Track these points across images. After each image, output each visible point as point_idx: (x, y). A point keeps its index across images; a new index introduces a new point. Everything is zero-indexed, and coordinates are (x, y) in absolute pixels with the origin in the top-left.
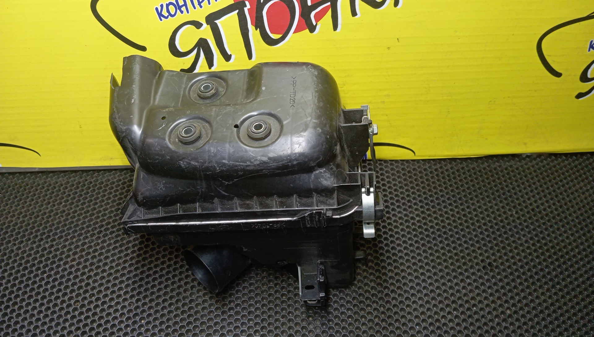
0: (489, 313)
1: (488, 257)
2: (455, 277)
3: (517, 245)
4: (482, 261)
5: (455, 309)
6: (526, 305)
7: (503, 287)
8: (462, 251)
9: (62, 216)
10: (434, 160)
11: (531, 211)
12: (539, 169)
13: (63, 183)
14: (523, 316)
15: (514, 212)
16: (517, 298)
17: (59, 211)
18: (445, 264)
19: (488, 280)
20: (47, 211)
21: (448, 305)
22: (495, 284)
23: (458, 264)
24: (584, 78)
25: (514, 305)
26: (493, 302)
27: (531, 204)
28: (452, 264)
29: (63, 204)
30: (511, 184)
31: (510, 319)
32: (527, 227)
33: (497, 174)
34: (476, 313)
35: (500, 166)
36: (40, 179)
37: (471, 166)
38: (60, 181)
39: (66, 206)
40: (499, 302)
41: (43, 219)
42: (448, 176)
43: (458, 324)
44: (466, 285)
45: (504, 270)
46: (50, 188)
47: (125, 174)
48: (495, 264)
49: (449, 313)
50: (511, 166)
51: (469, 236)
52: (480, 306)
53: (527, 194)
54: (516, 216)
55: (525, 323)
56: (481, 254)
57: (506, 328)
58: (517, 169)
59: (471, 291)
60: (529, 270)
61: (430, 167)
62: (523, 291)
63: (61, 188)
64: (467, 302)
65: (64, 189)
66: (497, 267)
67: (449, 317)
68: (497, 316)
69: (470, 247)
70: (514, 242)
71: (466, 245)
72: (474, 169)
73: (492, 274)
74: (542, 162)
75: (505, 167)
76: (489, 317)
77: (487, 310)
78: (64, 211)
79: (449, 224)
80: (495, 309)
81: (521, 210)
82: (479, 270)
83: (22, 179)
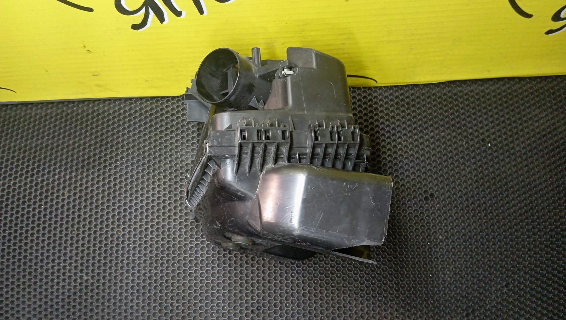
24: (557, 17)
32: (473, 158)
35: (461, 92)
36: (22, 111)
37: (432, 92)
38: (40, 113)
39: (49, 140)
41: (31, 153)
42: (408, 103)
45: (443, 201)
46: (32, 121)
48: (436, 195)
54: (466, 146)
58: (478, 94)
60: (466, 200)
61: (391, 94)
65: (44, 122)
66: (437, 198)
69: (416, 178)
72: (434, 95)
74: (504, 85)
75: (465, 92)
78: (48, 145)
79: (400, 156)
82: (420, 201)
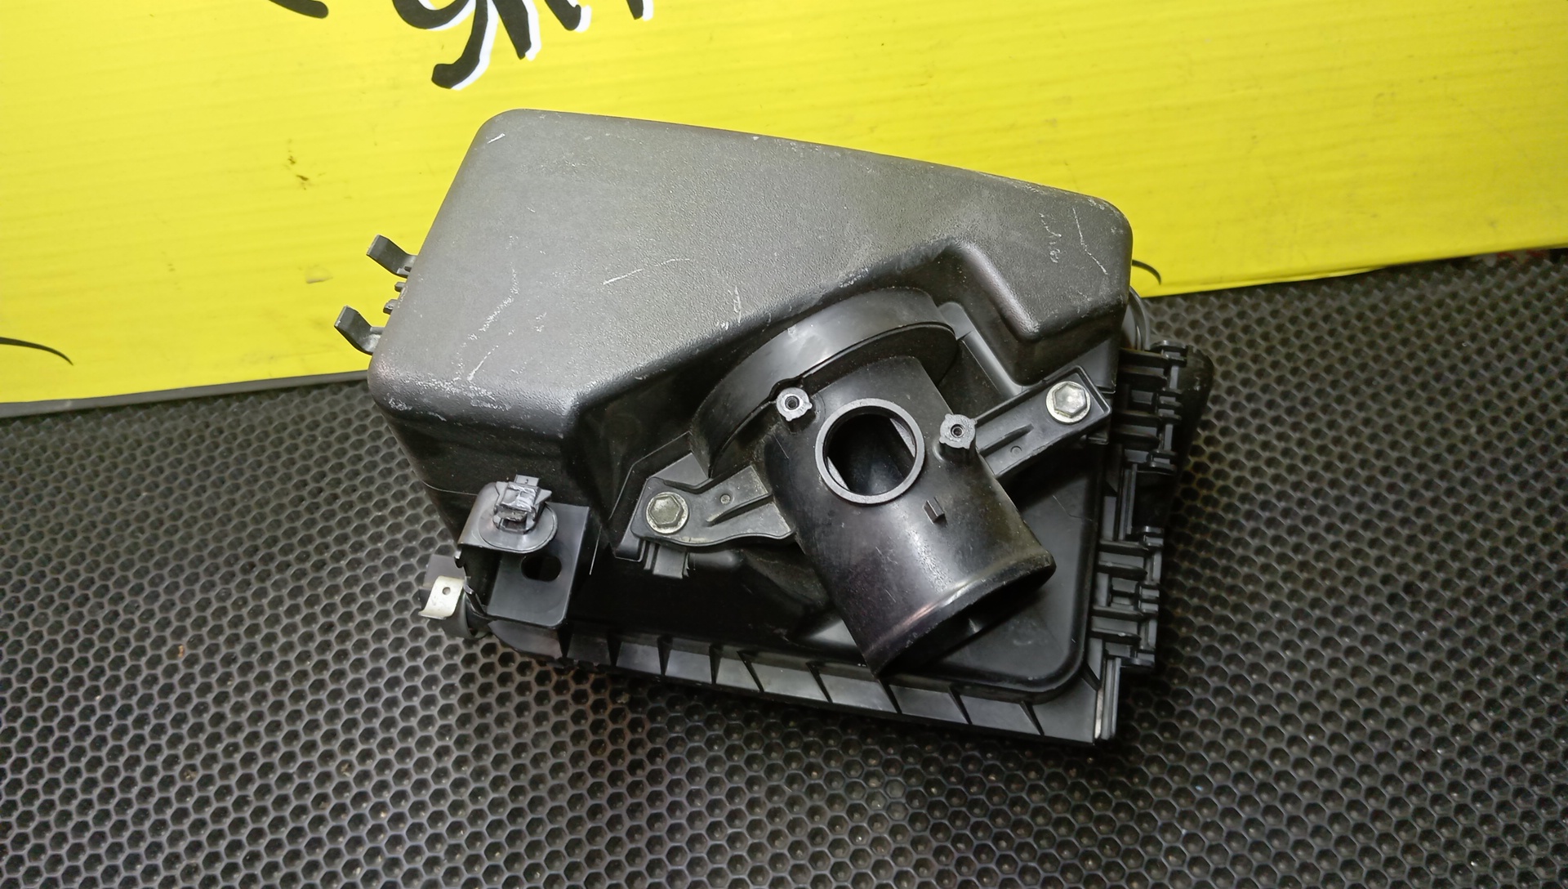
0: (1417, 733)
1: (1402, 568)
2: (1305, 633)
3: (1489, 527)
4: (1386, 580)
5: (1311, 729)
6: (1530, 702)
7: (1453, 654)
8: (1319, 556)
9: (142, 530)
10: (1218, 293)
11: (1524, 423)
12: (1540, 297)
13: (143, 436)
14: (1522, 736)
15: (1473, 430)
16: (1500, 683)
17: (132, 517)
18: (1271, 597)
19: (1407, 637)
20: (100, 517)
21: (1287, 719)
22: (1430, 645)
23: (1311, 594)
25: (1491, 704)
26: (1427, 699)
27: (1522, 402)
28: (1293, 595)
29: (144, 494)
30: (1459, 346)
31: (1482, 748)
32: (1516, 469)
33: (1413, 320)
34: (1375, 735)
35: (1420, 298)
36: (80, 432)
37: (1332, 304)
38: (135, 433)
39: (151, 500)
40: (1444, 699)
41: (88, 540)
42: (1266, 337)
43: (1323, 773)
44: (1341, 656)
45: (1455, 603)
46: (107, 453)
47: (316, 401)
48: (1424, 586)
49: (1293, 740)
50: (1454, 296)
51: (1339, 510)
52: (1387, 713)
53: (1508, 372)
54: (1480, 439)
55: (1529, 757)
56: (1380, 561)
57: (1472, 774)
58: (1474, 301)
59: (1356, 672)
60: (1531, 597)
61: (1207, 316)
62: (1515, 659)
63: (138, 453)
64: (1346, 704)
65: (145, 454)
66: (1431, 595)
67: (1295, 752)
68: (1441, 742)
69: (1344, 541)
70: (1478, 517)
71: (1331, 538)
72: (1341, 310)
73: (1416, 616)
74: (1545, 275)
75: (1434, 298)
76: (1418, 745)
77: (1411, 723)
78: (146, 515)
79: (1276, 479)
80: (1433, 720)
81: (1495, 421)
82: (1377, 609)
83: (31, 434)
